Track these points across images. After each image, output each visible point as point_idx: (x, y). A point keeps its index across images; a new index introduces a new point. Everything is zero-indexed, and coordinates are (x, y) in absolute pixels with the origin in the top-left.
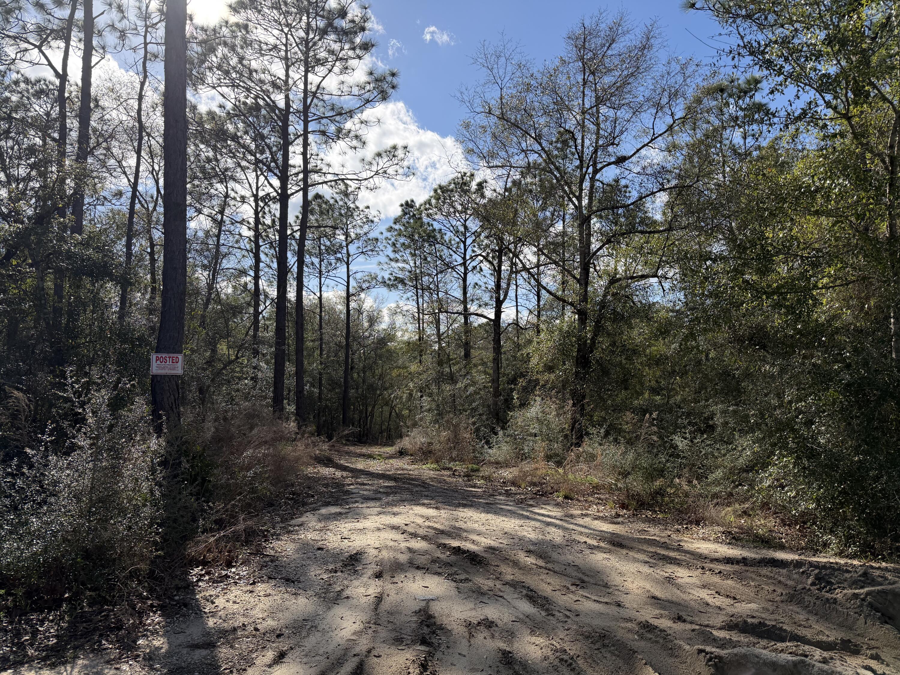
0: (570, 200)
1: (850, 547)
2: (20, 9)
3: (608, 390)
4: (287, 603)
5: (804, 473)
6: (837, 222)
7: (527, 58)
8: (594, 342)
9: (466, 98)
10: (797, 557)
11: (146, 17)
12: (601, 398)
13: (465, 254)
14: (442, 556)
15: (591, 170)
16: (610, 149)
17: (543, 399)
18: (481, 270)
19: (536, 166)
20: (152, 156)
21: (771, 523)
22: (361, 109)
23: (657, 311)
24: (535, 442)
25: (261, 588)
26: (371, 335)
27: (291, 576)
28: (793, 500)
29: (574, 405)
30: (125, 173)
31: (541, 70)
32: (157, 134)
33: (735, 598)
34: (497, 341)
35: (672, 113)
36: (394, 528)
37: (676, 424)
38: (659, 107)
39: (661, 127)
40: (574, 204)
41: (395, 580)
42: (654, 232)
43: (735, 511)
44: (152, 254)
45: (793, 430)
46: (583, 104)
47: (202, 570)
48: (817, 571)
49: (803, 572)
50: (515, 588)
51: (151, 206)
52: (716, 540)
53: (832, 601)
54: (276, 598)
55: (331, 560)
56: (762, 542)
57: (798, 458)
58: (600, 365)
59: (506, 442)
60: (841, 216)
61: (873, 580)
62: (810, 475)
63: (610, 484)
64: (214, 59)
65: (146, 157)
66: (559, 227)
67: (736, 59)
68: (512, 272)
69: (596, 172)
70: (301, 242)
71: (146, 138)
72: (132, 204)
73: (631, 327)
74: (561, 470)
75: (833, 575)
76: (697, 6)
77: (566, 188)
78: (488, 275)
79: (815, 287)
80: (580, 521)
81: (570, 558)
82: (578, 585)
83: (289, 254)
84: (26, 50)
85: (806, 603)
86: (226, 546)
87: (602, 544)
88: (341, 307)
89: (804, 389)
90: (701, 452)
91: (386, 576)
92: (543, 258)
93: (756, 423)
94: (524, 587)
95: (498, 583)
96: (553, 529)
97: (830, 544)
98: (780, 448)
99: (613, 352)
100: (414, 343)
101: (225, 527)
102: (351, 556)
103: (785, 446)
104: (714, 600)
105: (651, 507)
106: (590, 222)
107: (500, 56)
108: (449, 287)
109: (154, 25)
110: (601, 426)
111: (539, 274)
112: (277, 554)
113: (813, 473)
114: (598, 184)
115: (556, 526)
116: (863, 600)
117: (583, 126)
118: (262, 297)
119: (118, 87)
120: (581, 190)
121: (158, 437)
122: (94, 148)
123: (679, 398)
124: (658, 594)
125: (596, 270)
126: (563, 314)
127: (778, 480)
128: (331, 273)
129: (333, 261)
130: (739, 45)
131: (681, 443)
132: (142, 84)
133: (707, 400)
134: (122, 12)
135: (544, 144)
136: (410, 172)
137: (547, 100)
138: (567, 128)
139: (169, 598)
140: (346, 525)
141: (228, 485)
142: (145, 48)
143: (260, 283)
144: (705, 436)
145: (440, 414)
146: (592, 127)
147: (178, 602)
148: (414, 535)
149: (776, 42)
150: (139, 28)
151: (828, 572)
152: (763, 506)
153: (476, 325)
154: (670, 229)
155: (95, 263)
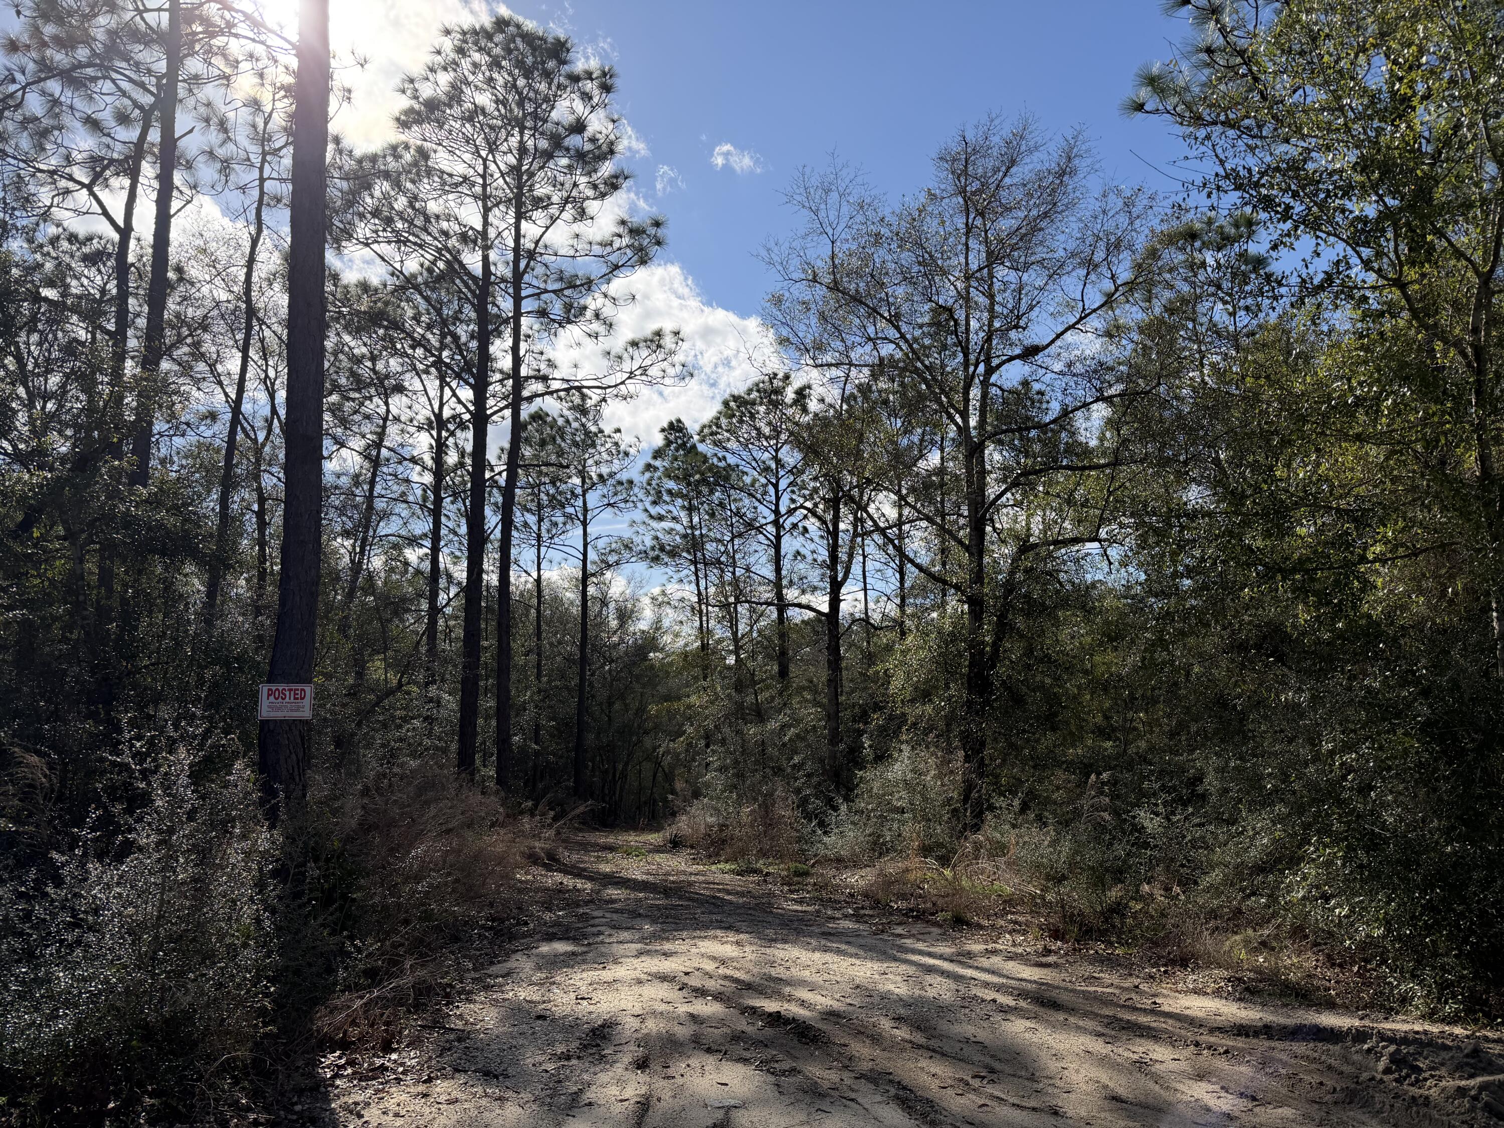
0: (951, 418)
1: (1446, 1002)
2: (60, 128)
3: (1024, 731)
4: (486, 1114)
5: (1362, 874)
6: (1393, 452)
7: (873, 193)
8: (997, 651)
9: (776, 258)
10: (1357, 1023)
11: (263, 139)
12: (1012, 745)
13: (777, 505)
14: (749, 1029)
15: (981, 368)
16: (1013, 334)
17: (913, 748)
18: (806, 530)
19: (892, 362)
20: (265, 355)
21: (1310, 961)
22: (607, 278)
23: (1101, 598)
24: (903, 823)
25: (442, 1088)
26: (622, 640)
27: (493, 1067)
28: (1345, 921)
29: (967, 759)
30: (220, 383)
31: (898, 211)
32: (274, 320)
33: (1254, 1099)
34: (834, 649)
35: (1113, 276)
36: (664, 978)
37: (1141, 789)
38: (1090, 265)
39: (1094, 299)
40: (956, 424)
41: (670, 1072)
42: (1091, 468)
43: (1247, 942)
44: (260, 514)
45: (1340, 802)
46: (967, 264)
47: (340, 1058)
48: (1392, 1048)
49: (1369, 1051)
50: (877, 1084)
51: (261, 436)
52: (1218, 993)
53: (1421, 1101)
54: (467, 1105)
55: (559, 1037)
56: (1297, 996)
57: (1350, 848)
58: (1009, 689)
59: (853, 823)
60: (1399, 442)
61: (1490, 1063)
62: (1371, 877)
63: (1033, 897)
64: (368, 200)
65: (256, 358)
66: (934, 459)
67: (1214, 195)
68: (856, 535)
69: (990, 371)
70: (508, 492)
71: (257, 328)
72: (232, 433)
73: (1057, 623)
74: (948, 873)
75: (1420, 1054)
76: (1147, 108)
77: (944, 399)
78: (816, 539)
79: (1363, 559)
80: (985, 962)
81: (968, 1030)
82: (983, 1078)
83: (488, 511)
84: (67, 192)
85: (1378, 1106)
86: (382, 1015)
87: (1023, 1004)
88: (571, 596)
89: (1354, 731)
90: (1184, 837)
91: (655, 1066)
92: (906, 511)
93: (1276, 790)
94: (891, 1081)
95: (846, 1075)
96: (936, 980)
97: (1412, 998)
98: (1318, 832)
99: (1029, 667)
100: (695, 654)
101: (381, 981)
102: (593, 1030)
103: (1325, 830)
104: (1218, 1102)
105: (1102, 935)
106: (983, 452)
107: (830, 190)
108: (752, 560)
109: (276, 152)
110: (1014, 794)
111: (901, 537)
112: (469, 1028)
113: (1376, 876)
114: (994, 390)
115: (943, 973)
116: (1475, 1098)
117: (967, 299)
118: (443, 583)
119: (213, 246)
120: (967, 400)
121: (272, 827)
122: (173, 345)
123: (1143, 744)
124: (1122, 1092)
125: (995, 529)
126: (944, 604)
127: (1318, 887)
128: (556, 540)
129: (560, 520)
130: (1217, 175)
131: (1150, 822)
132: (255, 242)
133: (1192, 751)
134: (226, 131)
135: (904, 328)
136: (687, 373)
137: (907, 258)
138: (941, 302)
139: (285, 1108)
140: (585, 975)
141: (385, 907)
142: (261, 186)
143: (441, 559)
144: (1191, 810)
145: (740, 775)
146: (982, 300)
147: (300, 1114)
148: (701, 993)
149: (1278, 169)
150: (252, 156)
151: (1412, 1049)
152: (1295, 933)
153: (798, 620)
154: (1115, 463)
155: (168, 532)
